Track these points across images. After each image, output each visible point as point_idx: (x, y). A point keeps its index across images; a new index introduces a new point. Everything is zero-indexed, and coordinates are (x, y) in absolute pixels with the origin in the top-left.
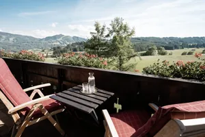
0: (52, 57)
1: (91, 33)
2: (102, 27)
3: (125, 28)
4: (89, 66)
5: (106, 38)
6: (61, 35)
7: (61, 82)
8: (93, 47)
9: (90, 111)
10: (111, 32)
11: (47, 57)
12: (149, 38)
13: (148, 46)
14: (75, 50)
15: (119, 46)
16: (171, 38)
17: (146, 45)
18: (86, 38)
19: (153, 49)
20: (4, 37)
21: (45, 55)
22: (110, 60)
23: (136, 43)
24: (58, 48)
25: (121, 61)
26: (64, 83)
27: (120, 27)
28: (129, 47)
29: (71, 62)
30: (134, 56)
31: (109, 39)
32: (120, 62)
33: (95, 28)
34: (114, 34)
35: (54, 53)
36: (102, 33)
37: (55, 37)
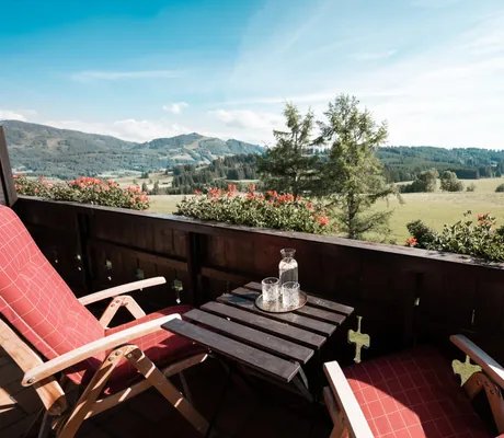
0: (170, 192)
1: (276, 133)
2: (304, 118)
3: (363, 124)
4: (277, 227)
5: (315, 147)
6: (195, 136)
7: (195, 270)
8: (280, 170)
9: (290, 372)
10: (328, 132)
11: (155, 192)
12: (420, 149)
13: (418, 170)
14: (233, 175)
15: (349, 167)
16: (471, 151)
17: (411, 167)
18: (262, 145)
19: (431, 176)
20: (30, 135)
21: (150, 187)
22: (326, 202)
23: (388, 161)
24: (188, 168)
25: (353, 206)
26: (206, 272)
27: (349, 121)
28: (372, 171)
29: (226, 216)
30: (385, 193)
31: (321, 148)
32: (351, 207)
33: (285, 120)
34: (336, 137)
35: (175, 183)
36: (304, 134)
37: (178, 141)
